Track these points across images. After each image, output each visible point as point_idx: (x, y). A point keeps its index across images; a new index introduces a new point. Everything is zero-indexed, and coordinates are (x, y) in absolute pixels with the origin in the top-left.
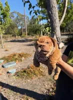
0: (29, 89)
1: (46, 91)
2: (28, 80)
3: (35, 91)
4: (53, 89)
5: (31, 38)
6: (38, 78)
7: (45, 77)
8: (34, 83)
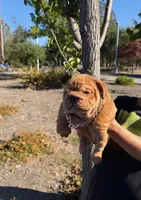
0: (20, 186)
1: (57, 186)
2: (18, 167)
3: (34, 188)
4: (70, 178)
5: (15, 73)
6: (38, 159)
7: (53, 156)
8: (31, 170)
